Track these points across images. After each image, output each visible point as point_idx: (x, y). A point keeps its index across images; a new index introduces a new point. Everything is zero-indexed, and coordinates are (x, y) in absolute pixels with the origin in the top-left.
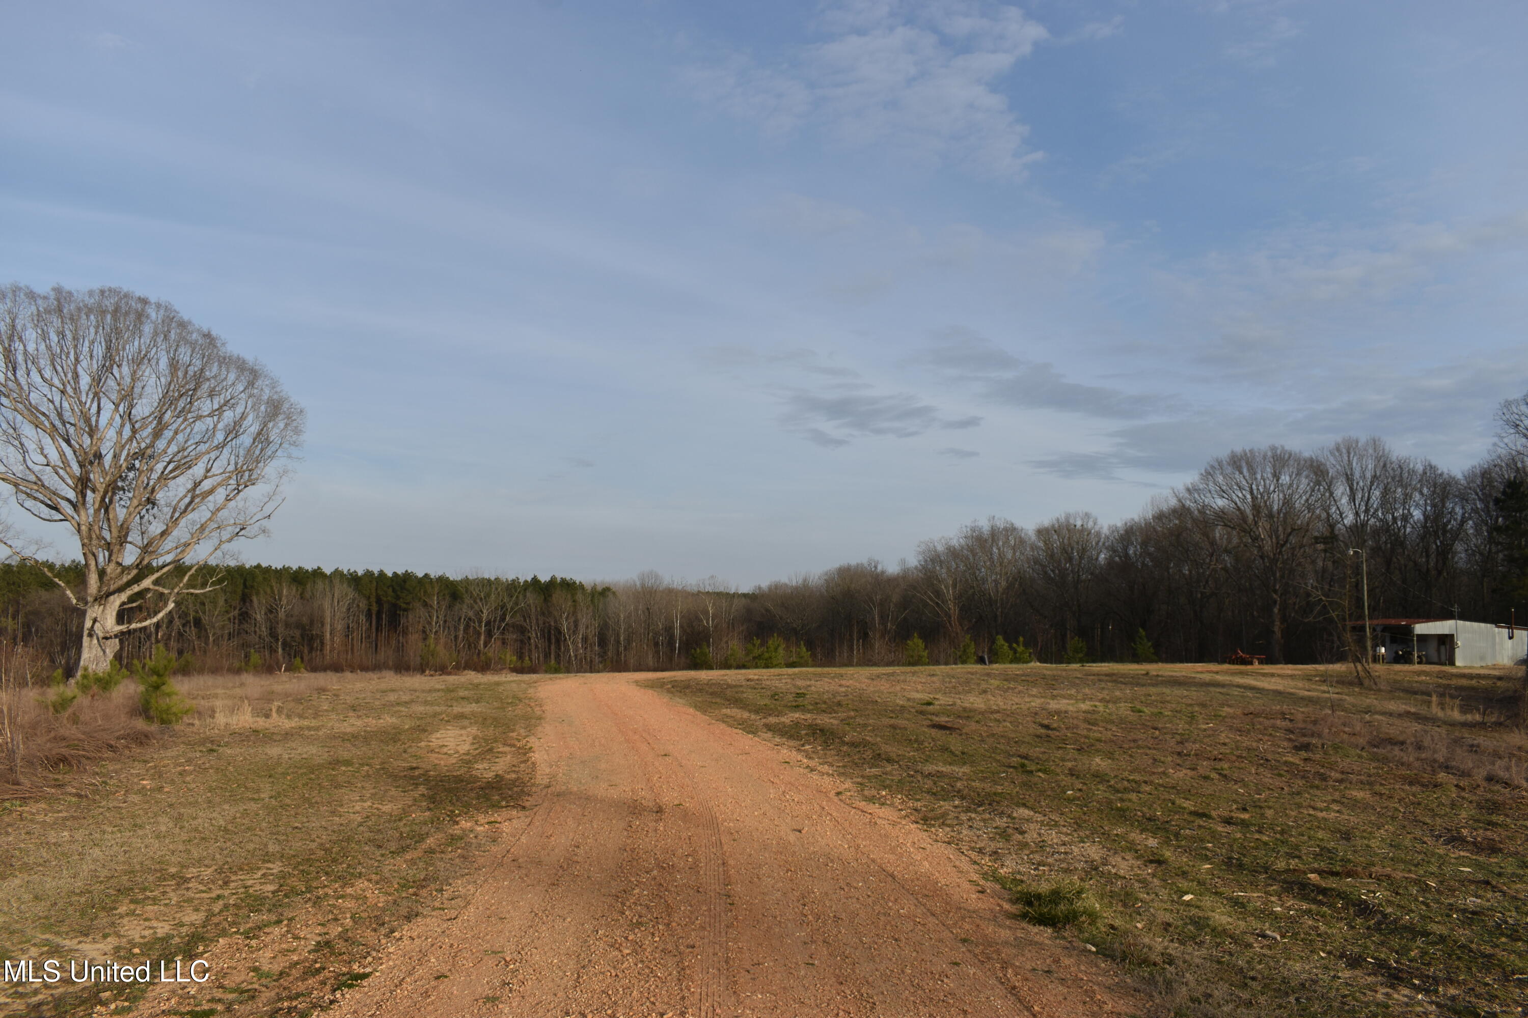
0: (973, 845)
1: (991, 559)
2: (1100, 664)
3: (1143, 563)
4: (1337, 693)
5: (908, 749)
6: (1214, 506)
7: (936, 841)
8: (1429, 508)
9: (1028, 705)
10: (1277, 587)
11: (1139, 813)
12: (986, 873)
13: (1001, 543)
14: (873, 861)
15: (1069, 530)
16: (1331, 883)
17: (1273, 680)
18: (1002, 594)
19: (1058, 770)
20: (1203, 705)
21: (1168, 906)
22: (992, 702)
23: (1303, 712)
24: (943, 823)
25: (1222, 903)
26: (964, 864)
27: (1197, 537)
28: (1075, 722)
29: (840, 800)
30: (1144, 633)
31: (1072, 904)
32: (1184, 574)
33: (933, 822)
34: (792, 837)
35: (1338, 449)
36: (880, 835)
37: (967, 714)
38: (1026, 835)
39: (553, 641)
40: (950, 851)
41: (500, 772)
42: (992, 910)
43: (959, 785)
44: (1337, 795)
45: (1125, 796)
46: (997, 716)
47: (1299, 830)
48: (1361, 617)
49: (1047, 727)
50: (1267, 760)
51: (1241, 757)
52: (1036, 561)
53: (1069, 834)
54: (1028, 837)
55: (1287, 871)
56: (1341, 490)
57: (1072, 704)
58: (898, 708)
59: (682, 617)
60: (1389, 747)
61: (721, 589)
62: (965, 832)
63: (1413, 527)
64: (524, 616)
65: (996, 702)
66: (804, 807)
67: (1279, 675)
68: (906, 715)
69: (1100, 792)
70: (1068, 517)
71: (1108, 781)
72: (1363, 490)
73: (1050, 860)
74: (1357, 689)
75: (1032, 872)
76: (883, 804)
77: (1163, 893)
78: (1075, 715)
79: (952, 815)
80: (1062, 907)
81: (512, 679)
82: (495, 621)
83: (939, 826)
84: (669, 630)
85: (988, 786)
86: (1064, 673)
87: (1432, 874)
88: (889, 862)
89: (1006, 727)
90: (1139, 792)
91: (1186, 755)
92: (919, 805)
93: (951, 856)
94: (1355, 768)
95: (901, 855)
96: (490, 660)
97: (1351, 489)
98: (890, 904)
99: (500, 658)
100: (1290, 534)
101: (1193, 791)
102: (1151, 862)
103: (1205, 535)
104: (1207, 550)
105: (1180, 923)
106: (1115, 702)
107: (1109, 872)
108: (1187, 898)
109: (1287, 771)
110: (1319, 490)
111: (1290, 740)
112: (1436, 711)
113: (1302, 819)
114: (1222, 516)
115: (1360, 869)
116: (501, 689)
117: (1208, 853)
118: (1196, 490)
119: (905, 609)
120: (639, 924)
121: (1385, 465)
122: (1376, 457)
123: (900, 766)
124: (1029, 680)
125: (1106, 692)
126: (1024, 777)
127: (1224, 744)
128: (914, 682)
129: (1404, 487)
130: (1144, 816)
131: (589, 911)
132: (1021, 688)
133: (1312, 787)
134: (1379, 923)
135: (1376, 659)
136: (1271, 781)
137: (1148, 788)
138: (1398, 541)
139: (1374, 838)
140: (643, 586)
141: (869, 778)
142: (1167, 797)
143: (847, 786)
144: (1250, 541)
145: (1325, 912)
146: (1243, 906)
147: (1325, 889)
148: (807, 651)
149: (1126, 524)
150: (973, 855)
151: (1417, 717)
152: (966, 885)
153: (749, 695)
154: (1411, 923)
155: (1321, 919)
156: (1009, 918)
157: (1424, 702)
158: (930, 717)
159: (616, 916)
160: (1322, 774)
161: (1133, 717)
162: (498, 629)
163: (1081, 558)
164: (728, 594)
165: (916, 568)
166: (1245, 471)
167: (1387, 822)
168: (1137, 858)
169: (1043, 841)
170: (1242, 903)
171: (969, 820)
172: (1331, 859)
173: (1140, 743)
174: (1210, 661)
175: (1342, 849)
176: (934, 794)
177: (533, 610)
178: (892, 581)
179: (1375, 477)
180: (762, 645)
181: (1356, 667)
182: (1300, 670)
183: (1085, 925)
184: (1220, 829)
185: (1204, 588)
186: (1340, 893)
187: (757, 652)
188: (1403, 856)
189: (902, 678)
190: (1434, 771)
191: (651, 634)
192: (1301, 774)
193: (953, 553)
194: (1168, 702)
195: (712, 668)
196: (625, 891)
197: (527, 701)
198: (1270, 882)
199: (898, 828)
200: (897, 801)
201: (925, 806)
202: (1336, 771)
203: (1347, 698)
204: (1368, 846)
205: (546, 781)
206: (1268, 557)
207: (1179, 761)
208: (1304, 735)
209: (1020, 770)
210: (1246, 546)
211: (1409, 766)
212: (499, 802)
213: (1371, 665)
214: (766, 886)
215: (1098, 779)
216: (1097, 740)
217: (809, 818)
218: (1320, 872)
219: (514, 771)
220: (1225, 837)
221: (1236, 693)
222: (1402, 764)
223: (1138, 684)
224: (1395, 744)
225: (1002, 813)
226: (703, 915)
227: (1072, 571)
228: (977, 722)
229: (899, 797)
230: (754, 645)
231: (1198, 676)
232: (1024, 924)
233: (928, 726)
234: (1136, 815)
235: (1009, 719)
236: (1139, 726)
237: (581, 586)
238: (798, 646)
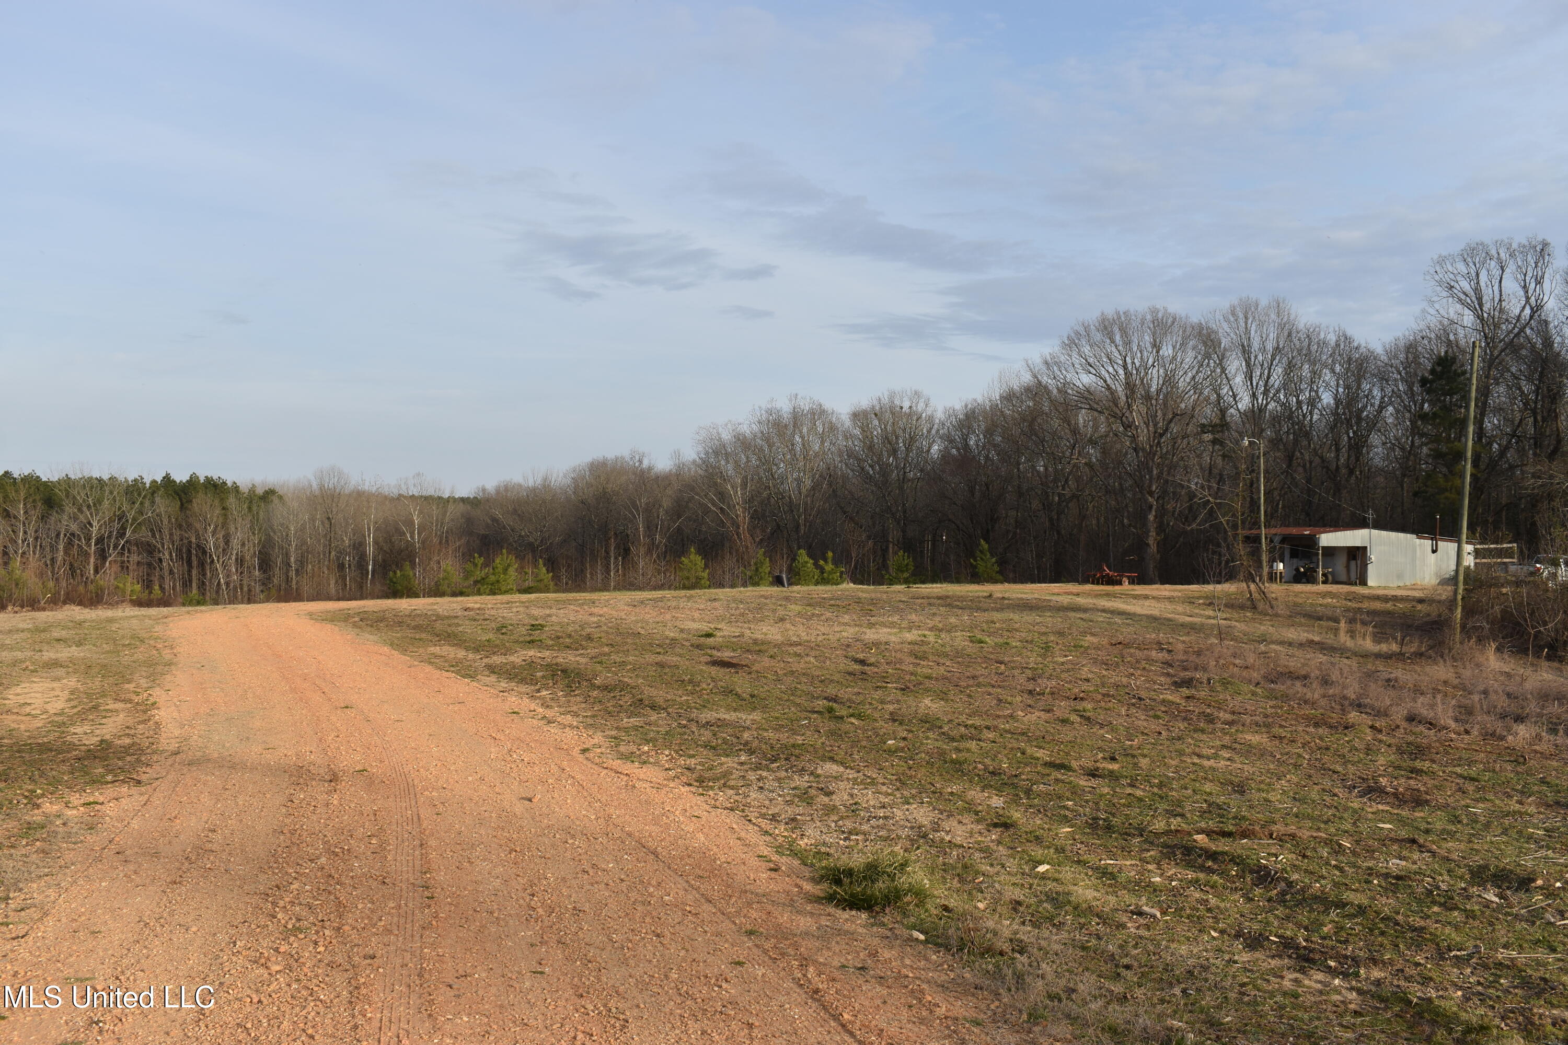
0: (764, 811)
1: (792, 450)
2: (930, 585)
3: (987, 457)
4: (1225, 619)
5: (680, 692)
6: (1078, 383)
7: (716, 807)
8: (1341, 390)
9: (838, 635)
10: (1154, 488)
11: (980, 766)
12: (781, 846)
13: (805, 430)
14: (630, 835)
15: (893, 413)
16: (1223, 845)
17: (1147, 603)
18: (806, 496)
19: (877, 715)
20: (1061, 634)
21: (1017, 879)
22: (791, 633)
23: (1184, 642)
24: (724, 785)
25: (1087, 874)
26: (752, 834)
27: (1056, 423)
28: (899, 655)
29: (587, 758)
30: (986, 546)
31: (893, 881)
32: (1038, 472)
33: (711, 784)
34: (519, 808)
35: (1233, 313)
36: (640, 802)
37: (759, 647)
38: (834, 797)
39: (195, 563)
40: (733, 820)
41: (107, 737)
42: (788, 893)
43: (746, 735)
44: (1227, 740)
45: (962, 745)
46: (798, 649)
47: (1182, 782)
48: (1256, 524)
49: (862, 662)
50: (1140, 699)
51: (1108, 695)
52: (851, 454)
53: (890, 795)
54: (836, 800)
55: (1168, 832)
56: (1235, 365)
57: (895, 634)
58: (668, 641)
59: (377, 529)
60: (1289, 683)
61: (430, 492)
62: (753, 795)
63: (1321, 414)
64: (152, 530)
65: (798, 632)
66: (536, 769)
67: (1153, 598)
68: (677, 650)
69: (931, 741)
70: (892, 395)
71: (941, 727)
72: (1262, 365)
73: (865, 827)
74: (1248, 614)
75: (841, 842)
76: (645, 763)
77: (1012, 864)
78: (898, 647)
79: (736, 774)
80: (880, 884)
81: (132, 614)
82: (110, 537)
83: (719, 788)
84: (359, 547)
85: (784, 737)
86: (885, 596)
87: (1346, 832)
88: (650, 836)
89: (809, 663)
90: (980, 740)
91: (1039, 694)
92: (692, 762)
93: (735, 826)
94: (1248, 707)
95: (668, 827)
96: (102, 590)
97: (1248, 364)
98: (652, 890)
99: (117, 587)
100: (1171, 421)
101: (1048, 738)
102: (996, 825)
103: (1067, 420)
104: (1068, 440)
105: (1033, 900)
106: (949, 631)
107: (942, 840)
108: (1042, 869)
109: (1166, 712)
110: (1208, 364)
111: (1168, 674)
112: (1344, 639)
113: (1184, 769)
114: (1087, 396)
115: (1257, 828)
116: (114, 627)
117: (1067, 813)
118: (1056, 363)
119: (679, 517)
120: (297, 930)
121: (1290, 335)
122: (1279, 324)
123: (668, 714)
124: (838, 606)
125: (938, 619)
126: (832, 725)
127: (1088, 680)
128: (690, 609)
129: (1313, 363)
130: (986, 769)
131: (224, 916)
132: (829, 615)
133: (1195, 731)
134: (1283, 893)
135: (1272, 577)
136: (1145, 724)
137: (991, 735)
138: (1303, 432)
139: (1274, 790)
140: (321, 487)
141: (626, 730)
142: (1016, 745)
143: (596, 741)
144: (1121, 429)
145: (1216, 882)
146: (1113, 876)
147: (1215, 853)
148: (548, 572)
149: (966, 406)
150: (765, 824)
151: (1322, 647)
152: (754, 862)
153: (467, 628)
154: (1322, 892)
155: (1210, 891)
156: (811, 902)
157: (1330, 629)
158: (709, 651)
159: (263, 920)
160: (1209, 715)
161: (972, 649)
162: (115, 547)
163: (908, 450)
164: (440, 498)
165: (694, 461)
166: (1118, 338)
167: (1290, 771)
168: (978, 822)
169: (855, 804)
170: (1111, 873)
171: (759, 780)
172: (1222, 816)
173: (981, 680)
174: (1068, 581)
175: (1235, 804)
176: (714, 748)
177: (165, 521)
178: (663, 480)
179: (1277, 349)
180: (486, 565)
181: (1248, 587)
182: (1180, 591)
183: (911, 907)
184: (1082, 783)
185: (1063, 489)
186: (1234, 857)
187: (479, 574)
188: (1310, 811)
189: (674, 604)
190: (1343, 710)
191: (333, 553)
192: (1183, 715)
193: (743, 443)
194: (1016, 630)
195: (417, 596)
196: (277, 886)
197: (152, 642)
198: (1146, 846)
199: (664, 792)
200: (663, 759)
201: (701, 764)
202: (1225, 711)
203: (1237, 624)
204: (1266, 800)
205: (174, 746)
206: (1143, 449)
207: (1030, 702)
208: (1185, 669)
209: (827, 715)
210: (1116, 435)
211: (1313, 704)
212: (103, 777)
213: (1267, 585)
214: (480, 873)
215: (927, 725)
216: (926, 677)
217: (543, 782)
218: (1209, 833)
219: (128, 735)
220: (1089, 792)
221: (1101, 619)
222: (1306, 702)
223: (978, 609)
224: (1298, 678)
225: (803, 769)
226: (389, 914)
227: (897, 467)
228: (771, 657)
229: (667, 752)
230: (475, 565)
231: (1054, 598)
232: (831, 909)
233: (706, 663)
234: (976, 768)
235: (813, 653)
236: (979, 660)
237: (236, 488)
238: (536, 566)
